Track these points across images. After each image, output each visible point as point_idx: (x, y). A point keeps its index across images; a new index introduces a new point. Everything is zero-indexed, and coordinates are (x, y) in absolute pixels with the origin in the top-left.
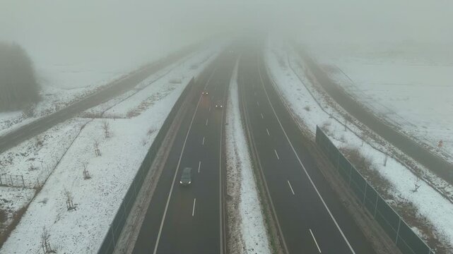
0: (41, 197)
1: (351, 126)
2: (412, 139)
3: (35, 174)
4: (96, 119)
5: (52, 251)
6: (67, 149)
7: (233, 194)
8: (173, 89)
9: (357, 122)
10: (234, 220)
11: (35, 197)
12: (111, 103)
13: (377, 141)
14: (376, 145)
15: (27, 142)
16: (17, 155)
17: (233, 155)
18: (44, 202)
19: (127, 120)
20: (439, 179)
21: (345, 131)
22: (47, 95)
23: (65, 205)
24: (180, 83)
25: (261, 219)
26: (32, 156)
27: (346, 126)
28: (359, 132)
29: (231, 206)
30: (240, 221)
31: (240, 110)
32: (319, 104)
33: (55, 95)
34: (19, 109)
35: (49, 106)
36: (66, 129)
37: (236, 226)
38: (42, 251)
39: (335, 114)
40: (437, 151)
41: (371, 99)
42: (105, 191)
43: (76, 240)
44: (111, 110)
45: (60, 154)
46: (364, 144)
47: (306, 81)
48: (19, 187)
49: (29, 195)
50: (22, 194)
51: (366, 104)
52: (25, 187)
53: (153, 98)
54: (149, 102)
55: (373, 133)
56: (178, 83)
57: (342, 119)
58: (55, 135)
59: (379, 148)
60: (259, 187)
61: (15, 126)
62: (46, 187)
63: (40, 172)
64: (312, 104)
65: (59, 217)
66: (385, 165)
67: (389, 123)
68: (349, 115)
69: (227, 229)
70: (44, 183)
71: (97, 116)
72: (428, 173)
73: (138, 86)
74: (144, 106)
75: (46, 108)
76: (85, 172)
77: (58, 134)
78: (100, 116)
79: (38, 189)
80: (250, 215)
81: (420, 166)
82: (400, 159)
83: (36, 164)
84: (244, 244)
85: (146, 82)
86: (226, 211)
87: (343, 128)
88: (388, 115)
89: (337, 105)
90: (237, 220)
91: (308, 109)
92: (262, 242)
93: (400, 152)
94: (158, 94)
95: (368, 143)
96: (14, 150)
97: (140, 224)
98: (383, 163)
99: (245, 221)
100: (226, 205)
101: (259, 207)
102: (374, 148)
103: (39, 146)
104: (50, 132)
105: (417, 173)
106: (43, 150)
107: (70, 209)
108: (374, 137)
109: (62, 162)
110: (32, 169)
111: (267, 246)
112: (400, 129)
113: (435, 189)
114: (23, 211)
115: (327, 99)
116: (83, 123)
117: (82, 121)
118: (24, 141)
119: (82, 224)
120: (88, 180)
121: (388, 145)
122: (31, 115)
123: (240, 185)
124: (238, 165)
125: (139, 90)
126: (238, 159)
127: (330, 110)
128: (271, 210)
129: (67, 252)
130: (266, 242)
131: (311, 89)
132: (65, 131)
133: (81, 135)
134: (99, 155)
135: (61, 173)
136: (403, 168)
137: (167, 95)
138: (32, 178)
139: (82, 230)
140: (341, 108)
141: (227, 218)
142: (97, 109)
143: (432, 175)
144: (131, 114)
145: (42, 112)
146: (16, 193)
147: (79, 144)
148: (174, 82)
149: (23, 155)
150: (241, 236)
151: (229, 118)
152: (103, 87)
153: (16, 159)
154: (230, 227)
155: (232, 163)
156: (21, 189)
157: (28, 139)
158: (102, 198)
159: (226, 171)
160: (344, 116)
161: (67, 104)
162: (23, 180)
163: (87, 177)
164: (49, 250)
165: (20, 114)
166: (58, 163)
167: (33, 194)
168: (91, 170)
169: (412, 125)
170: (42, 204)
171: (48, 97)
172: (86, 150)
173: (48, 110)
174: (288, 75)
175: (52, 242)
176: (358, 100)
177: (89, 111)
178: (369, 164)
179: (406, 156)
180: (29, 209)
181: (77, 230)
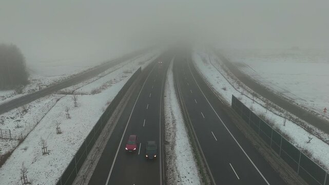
0: (23, 146)
1: (257, 100)
2: (303, 108)
3: (19, 130)
4: (68, 95)
5: (28, 183)
6: (46, 114)
7: (170, 140)
8: (126, 77)
9: (262, 97)
10: (171, 157)
11: (18, 145)
12: (80, 85)
13: (277, 109)
14: (277, 112)
15: (16, 110)
16: (7, 118)
17: (170, 115)
18: (25, 149)
19: (91, 95)
20: (326, 135)
21: (253, 103)
22: (33, 80)
23: (41, 151)
24: (131, 73)
25: (192, 156)
26: (18, 118)
27: (253, 100)
28: (264, 104)
29: (168, 148)
30: (176, 158)
31: (175, 88)
32: (233, 86)
33: (39, 80)
34: (12, 89)
35: (34, 87)
36: (46, 101)
37: (173, 161)
38: (20, 183)
39: (245, 92)
40: (323, 116)
41: (271, 83)
42: (72, 142)
43: (48, 175)
44: (80, 89)
45: (40, 117)
46: (268, 111)
47: (223, 72)
48: (7, 139)
49: (14, 144)
50: (9, 144)
51: (267, 86)
52: (11, 139)
53: (111, 82)
54: (108, 84)
55: (274, 105)
56: (129, 73)
57: (250, 96)
58: (37, 105)
59: (279, 114)
60: (190, 135)
61: (8, 100)
62: (27, 139)
63: (23, 129)
64: (228, 86)
65: (35, 160)
66: (284, 125)
67: (285, 98)
68: (255, 93)
69: (166, 163)
70: (26, 137)
71: (69, 93)
72: (318, 131)
73: (100, 75)
74: (104, 87)
75: (32, 88)
76: (57, 128)
77: (40, 105)
78: (72, 93)
79: (21, 141)
80: (183, 154)
81: (310, 126)
82: (295, 121)
83: (21, 124)
84: (179, 173)
85: (106, 72)
86: (165, 151)
87: (252, 101)
88: (284, 94)
89: (246, 87)
90: (173, 157)
91: (225, 89)
92: (192, 172)
93: (295, 117)
94: (114, 79)
95: (271, 111)
96: (6, 115)
97: (98, 159)
98: (283, 124)
99: (179, 157)
100: (164, 147)
101: (190, 149)
102: (276, 114)
103: (25, 113)
104: (34, 103)
105: (309, 131)
106: (27, 114)
107: (44, 154)
108: (275, 107)
109: (41, 122)
110: (18, 127)
111: (196, 175)
112: (293, 102)
113: (324, 141)
114: (9, 155)
115: (238, 83)
116: (58, 97)
117: (58, 96)
118: (13, 108)
119: (54, 164)
120: (60, 135)
121: (285, 112)
122: (21, 92)
123: (175, 134)
124: (174, 122)
125: (101, 77)
126: (173, 118)
127: (241, 90)
128: (199, 150)
129: (40, 183)
130: (196, 172)
131: (226, 77)
132: (45, 103)
133: (56, 105)
134: (69, 118)
135: (40, 130)
136: (299, 127)
137: (121, 80)
138: (17, 133)
139: (53, 168)
140: (249, 89)
141: (165, 156)
142: (70, 89)
143: (320, 132)
144: (94, 92)
145: (29, 91)
146: (4, 143)
147: (54, 111)
148: (127, 72)
149: (12, 118)
150: (176, 168)
151: (167, 92)
152: (74, 75)
153: (6, 121)
154: (168, 162)
155: (169, 120)
156: (9, 140)
157: (17, 107)
158: (70, 146)
159: (165, 126)
160: (251, 94)
161: (47, 86)
162: (10, 134)
163: (59, 133)
164: (26, 182)
165: (12, 92)
166: (38, 123)
167: (17, 144)
168: (63, 127)
169: (302, 100)
170: (23, 150)
171: (34, 82)
172: (60, 115)
173: (33, 90)
174: (210, 68)
175: (29, 177)
176: (262, 83)
177: (64, 90)
178: (273, 125)
179: (300, 120)
180: (13, 154)
181: (49, 169)
